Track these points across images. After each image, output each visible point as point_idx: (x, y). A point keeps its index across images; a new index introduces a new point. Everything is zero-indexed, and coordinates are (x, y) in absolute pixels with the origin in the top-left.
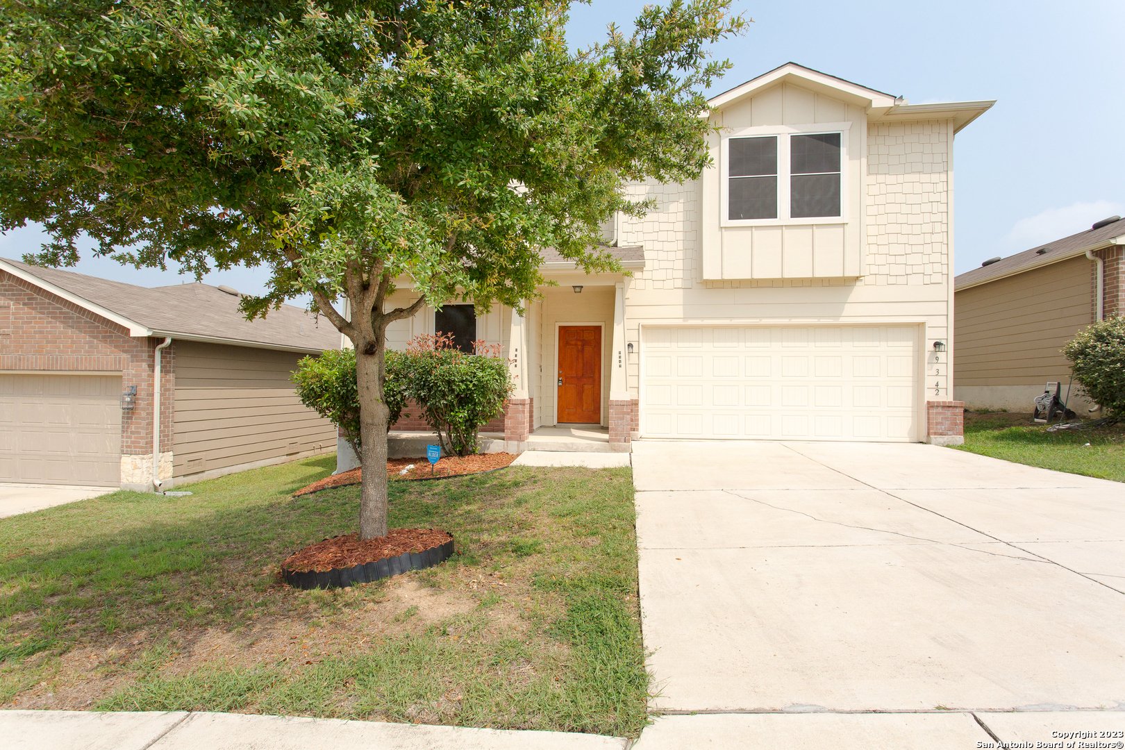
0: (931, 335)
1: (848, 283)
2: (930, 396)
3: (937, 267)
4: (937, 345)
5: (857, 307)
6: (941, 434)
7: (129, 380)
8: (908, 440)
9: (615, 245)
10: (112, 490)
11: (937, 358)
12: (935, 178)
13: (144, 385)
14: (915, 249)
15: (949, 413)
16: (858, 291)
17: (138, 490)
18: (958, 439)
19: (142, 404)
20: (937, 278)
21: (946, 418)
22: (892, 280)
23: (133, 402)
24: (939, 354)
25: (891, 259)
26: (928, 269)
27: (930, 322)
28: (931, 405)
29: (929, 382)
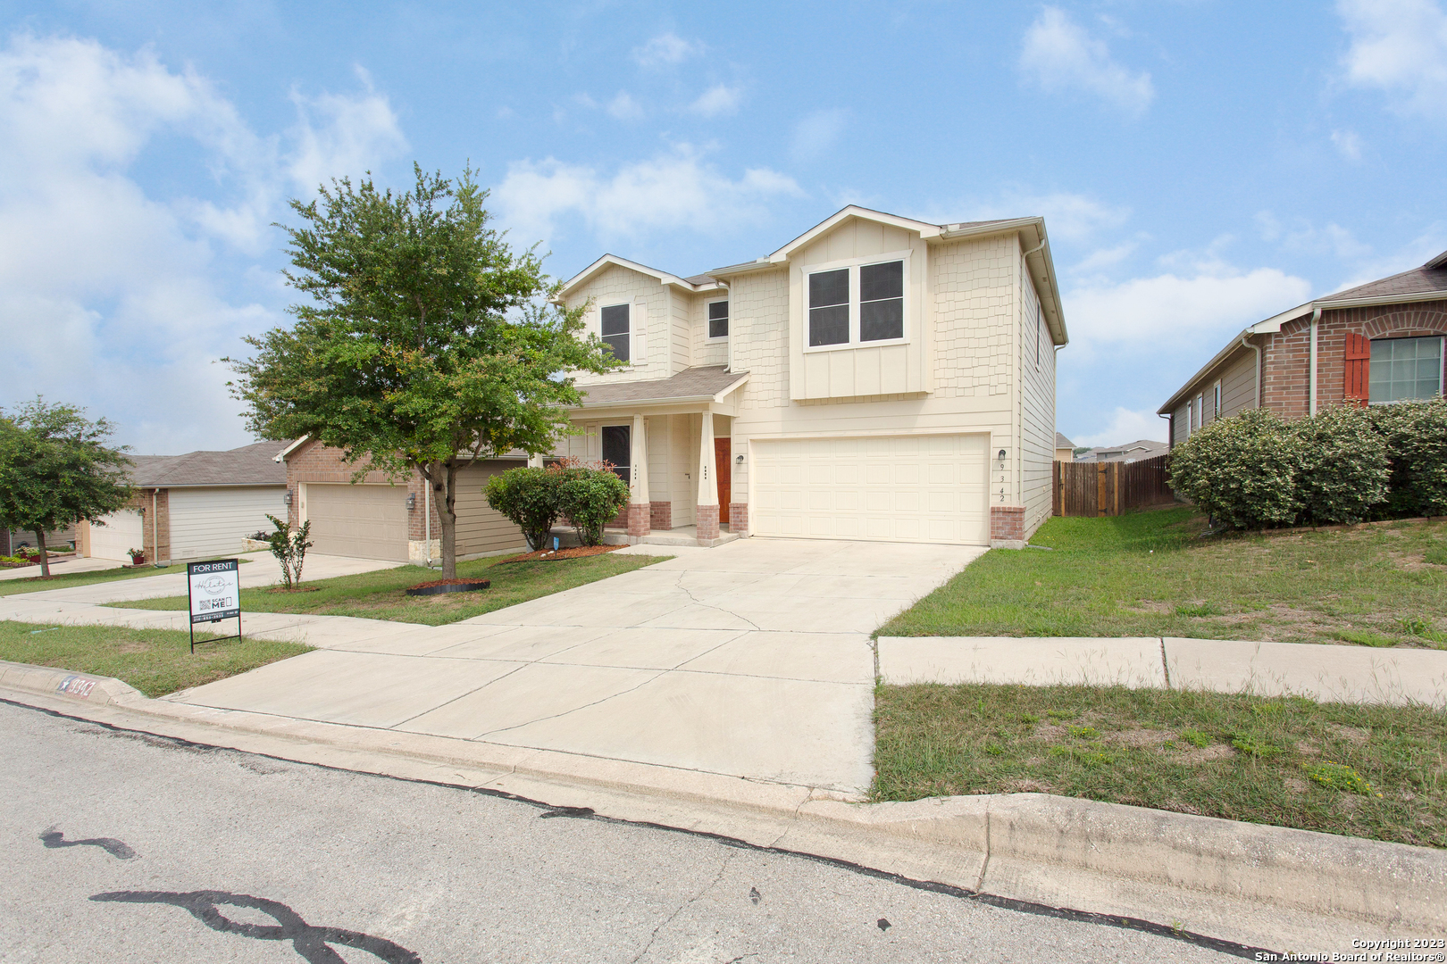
0: (997, 444)
1: (921, 396)
2: (995, 502)
3: (1003, 379)
4: (1002, 453)
5: (927, 419)
6: (1001, 538)
7: (412, 489)
8: (978, 543)
9: (729, 371)
10: (403, 564)
11: (1002, 466)
12: (1001, 291)
13: (419, 493)
14: (982, 361)
15: (1009, 518)
16: (929, 405)
17: (417, 564)
18: (1016, 543)
19: (418, 505)
20: (1002, 389)
21: (1006, 523)
22: (960, 392)
23: (414, 504)
24: (1004, 462)
25: (959, 373)
26: (994, 381)
27: (995, 431)
28: (994, 511)
29: (995, 488)
